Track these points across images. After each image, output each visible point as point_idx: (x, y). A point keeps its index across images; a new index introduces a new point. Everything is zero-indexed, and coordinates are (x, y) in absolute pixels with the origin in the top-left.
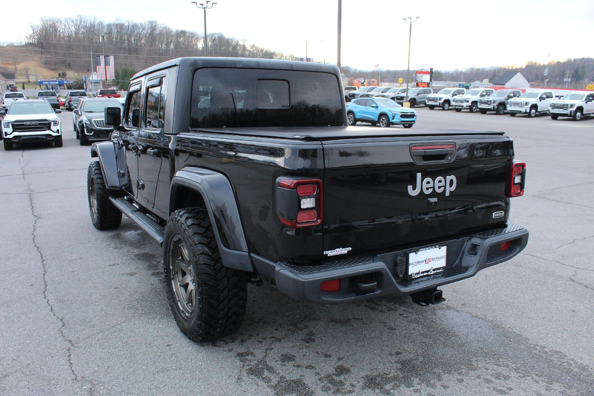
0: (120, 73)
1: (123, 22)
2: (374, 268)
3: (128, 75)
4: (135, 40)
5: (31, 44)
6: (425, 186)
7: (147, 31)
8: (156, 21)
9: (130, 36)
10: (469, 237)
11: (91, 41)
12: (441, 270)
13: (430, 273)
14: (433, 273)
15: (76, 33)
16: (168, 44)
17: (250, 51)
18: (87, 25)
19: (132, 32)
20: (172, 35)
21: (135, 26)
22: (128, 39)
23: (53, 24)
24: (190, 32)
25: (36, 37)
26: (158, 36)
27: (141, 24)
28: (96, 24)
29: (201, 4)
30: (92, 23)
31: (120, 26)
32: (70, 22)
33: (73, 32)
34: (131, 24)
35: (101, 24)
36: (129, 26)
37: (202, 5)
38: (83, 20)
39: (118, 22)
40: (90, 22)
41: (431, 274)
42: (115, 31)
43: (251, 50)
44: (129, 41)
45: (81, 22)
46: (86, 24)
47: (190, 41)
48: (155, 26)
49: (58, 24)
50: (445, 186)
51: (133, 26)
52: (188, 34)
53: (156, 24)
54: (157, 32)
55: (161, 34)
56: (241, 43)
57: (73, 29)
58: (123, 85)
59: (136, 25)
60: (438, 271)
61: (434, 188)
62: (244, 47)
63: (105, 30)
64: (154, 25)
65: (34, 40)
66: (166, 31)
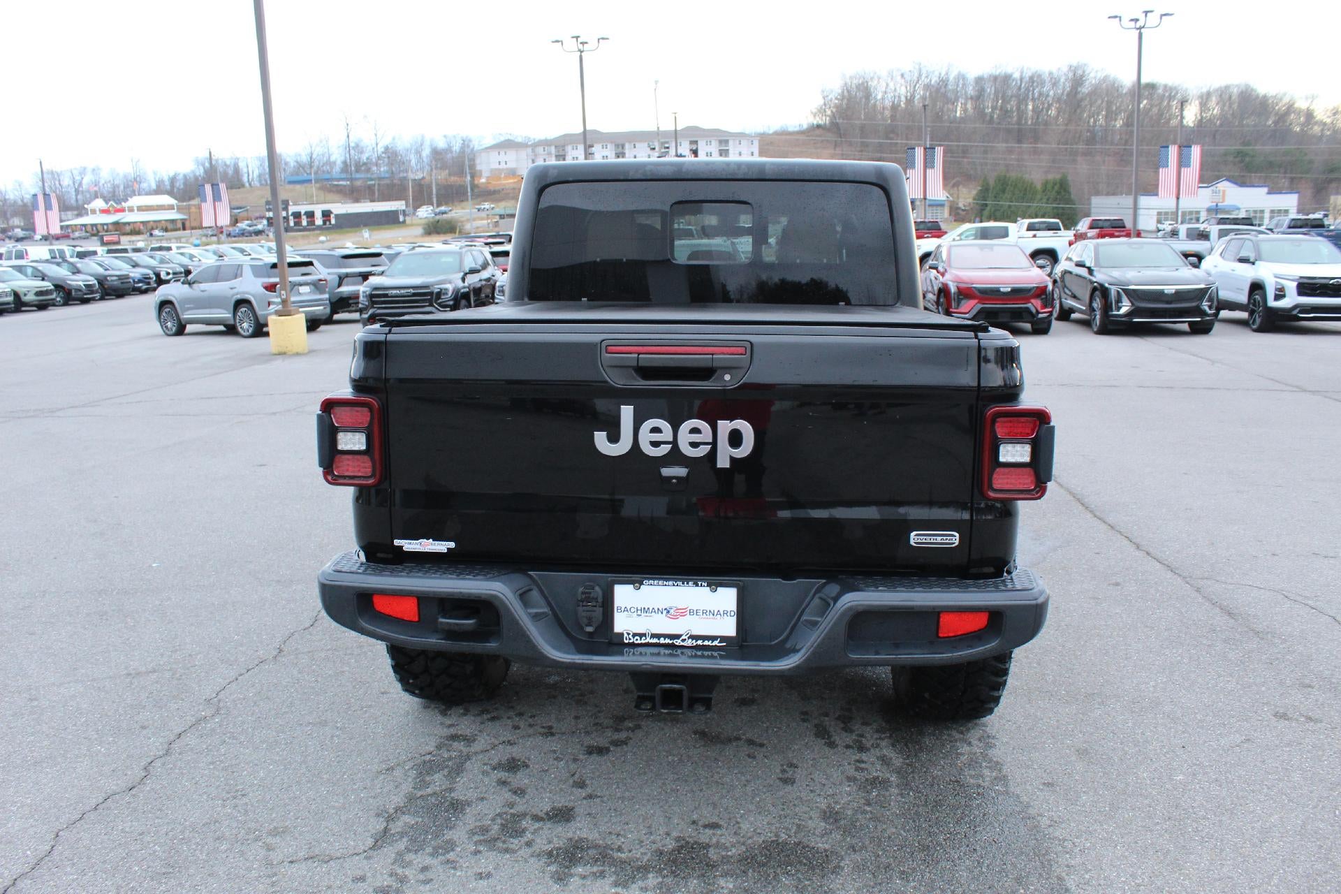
0: (992, 183)
1: (1009, 71)
2: (473, 591)
3: (1008, 188)
4: (1033, 110)
5: (819, 126)
6: (645, 437)
7: (1065, 86)
8: (1085, 65)
9: (1022, 100)
10: (824, 581)
11: (938, 117)
12: (716, 643)
13: (679, 641)
14: (689, 643)
15: (910, 101)
16: (1110, 116)
17: (1325, 124)
18: (933, 82)
19: (1027, 89)
20: (1120, 95)
21: (1035, 80)
22: (1018, 108)
23: (863, 83)
24: (1165, 86)
25: (829, 112)
26: (1088, 99)
27: (1050, 73)
28: (951, 78)
29: (1132, 20)
30: (942, 75)
31: (1002, 81)
32: (899, 77)
33: (903, 99)
34: (1027, 74)
35: (961, 77)
36: (1021, 80)
37: (1137, 20)
38: (924, 72)
39: (997, 73)
40: (940, 74)
41: (682, 644)
42: (990, 90)
43: (1328, 121)
44: (1021, 113)
45: (920, 75)
46: (931, 81)
47: (1165, 107)
48: (1082, 76)
49: (873, 84)
50: (714, 443)
51: (1031, 78)
52: (1160, 91)
53: (1084, 72)
54: (1085, 89)
55: (1095, 92)
56: (1301, 104)
57: (903, 91)
58: (996, 210)
59: (1039, 76)
60: (706, 643)
61: (675, 442)
62: (1309, 115)
63: (971, 91)
64: (1080, 72)
65: (824, 118)
66: (1107, 86)
